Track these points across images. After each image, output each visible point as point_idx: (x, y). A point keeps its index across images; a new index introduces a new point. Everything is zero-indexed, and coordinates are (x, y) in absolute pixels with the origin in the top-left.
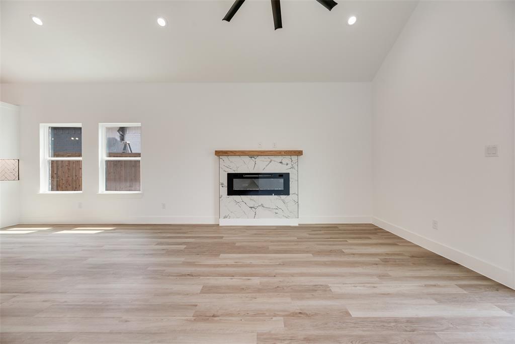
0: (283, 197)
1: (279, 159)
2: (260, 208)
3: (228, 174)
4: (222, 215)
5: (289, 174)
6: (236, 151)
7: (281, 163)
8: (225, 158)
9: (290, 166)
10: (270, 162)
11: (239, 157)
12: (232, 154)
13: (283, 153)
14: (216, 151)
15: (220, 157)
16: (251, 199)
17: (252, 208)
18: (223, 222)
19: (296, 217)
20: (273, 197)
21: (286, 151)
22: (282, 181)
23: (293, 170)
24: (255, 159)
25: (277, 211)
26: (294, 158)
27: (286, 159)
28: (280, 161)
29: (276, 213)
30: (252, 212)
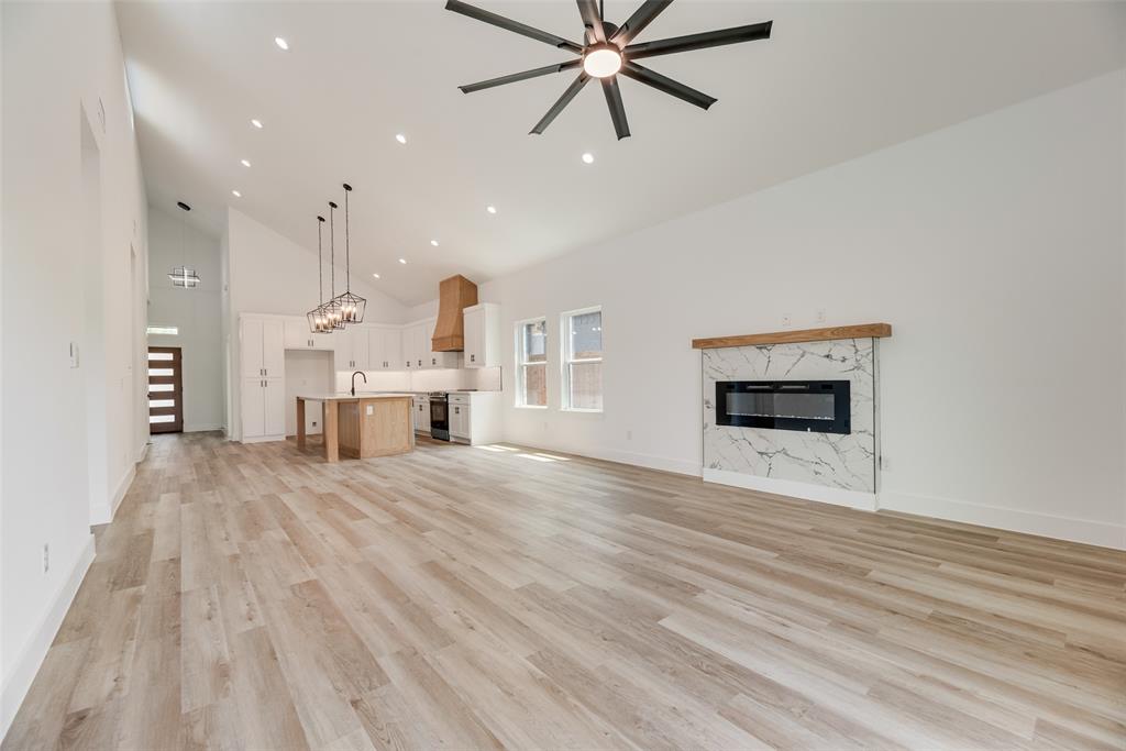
0: (834, 437)
1: (823, 348)
2: (779, 456)
3: (717, 383)
4: (708, 461)
5: (848, 382)
6: (727, 339)
7: (828, 356)
8: (711, 352)
9: (851, 363)
10: (802, 356)
11: (735, 349)
12: (719, 344)
13: (828, 334)
14: (694, 341)
15: (705, 351)
16: (761, 437)
17: (761, 453)
18: (711, 476)
19: (869, 491)
20: (809, 436)
21: (837, 329)
22: (830, 398)
23: (860, 372)
24: (769, 350)
25: (818, 468)
26: (864, 344)
27: (842, 348)
28: (827, 354)
29: (816, 473)
30: (763, 463)
